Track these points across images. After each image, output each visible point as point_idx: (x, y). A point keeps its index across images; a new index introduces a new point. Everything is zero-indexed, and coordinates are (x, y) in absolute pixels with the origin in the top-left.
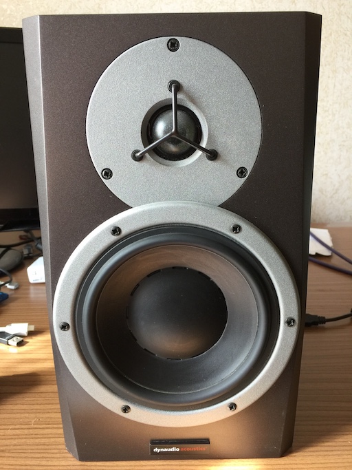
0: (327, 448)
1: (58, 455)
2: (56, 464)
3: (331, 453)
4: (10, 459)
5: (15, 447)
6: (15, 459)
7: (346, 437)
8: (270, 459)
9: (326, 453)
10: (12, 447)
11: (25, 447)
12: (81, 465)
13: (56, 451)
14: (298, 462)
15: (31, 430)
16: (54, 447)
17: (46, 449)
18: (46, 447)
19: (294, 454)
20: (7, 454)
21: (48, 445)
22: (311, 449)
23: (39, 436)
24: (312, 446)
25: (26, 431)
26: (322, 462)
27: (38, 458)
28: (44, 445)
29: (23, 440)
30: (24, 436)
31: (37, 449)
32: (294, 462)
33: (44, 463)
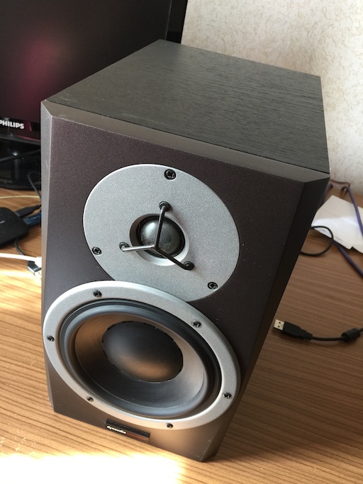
0: (241, 467)
1: (41, 401)
2: (37, 408)
3: (242, 473)
4: (7, 392)
5: (13, 383)
6: (10, 394)
7: (262, 463)
8: (193, 461)
9: (238, 471)
10: (11, 382)
11: (20, 385)
12: (55, 416)
13: (41, 396)
14: (213, 471)
15: (29, 371)
16: (40, 392)
17: (34, 392)
18: (35, 390)
19: (214, 463)
20: (6, 387)
21: (37, 389)
22: (229, 464)
23: (33, 378)
24: (231, 461)
25: (25, 370)
26: (231, 478)
27: (27, 398)
28: (34, 387)
29: (21, 378)
30: (22, 375)
31: (28, 390)
32: (210, 470)
33: (30, 404)
